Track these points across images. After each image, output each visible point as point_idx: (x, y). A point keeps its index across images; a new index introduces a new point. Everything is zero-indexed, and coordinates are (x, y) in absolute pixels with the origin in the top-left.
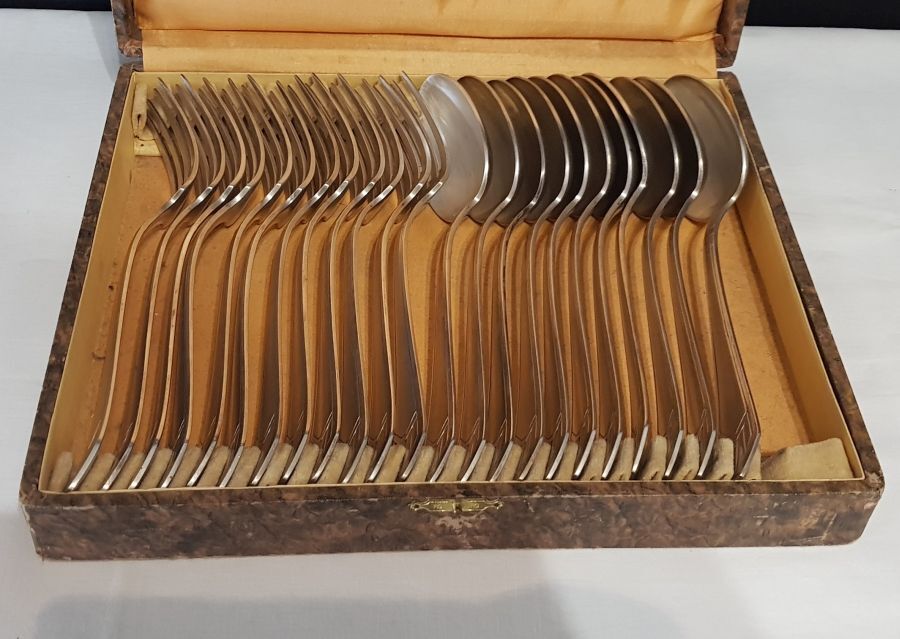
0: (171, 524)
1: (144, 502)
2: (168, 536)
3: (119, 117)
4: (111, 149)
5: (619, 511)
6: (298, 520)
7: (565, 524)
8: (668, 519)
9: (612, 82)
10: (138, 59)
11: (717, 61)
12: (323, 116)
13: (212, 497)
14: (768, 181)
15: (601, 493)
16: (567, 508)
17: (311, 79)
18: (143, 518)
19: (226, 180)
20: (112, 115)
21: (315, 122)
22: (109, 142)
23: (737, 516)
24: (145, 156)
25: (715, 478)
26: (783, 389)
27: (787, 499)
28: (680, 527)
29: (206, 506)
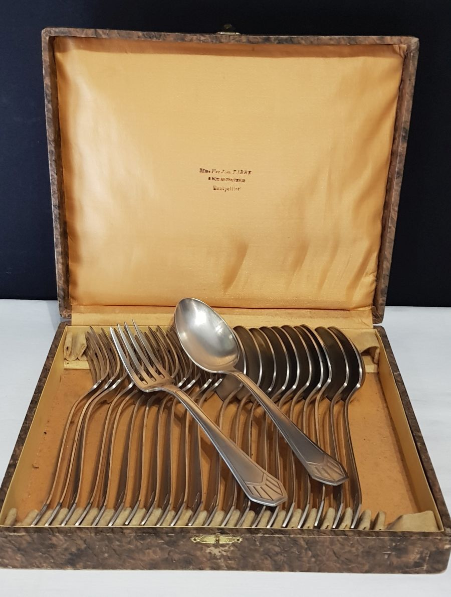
0: (65, 546)
1: (51, 532)
2: (63, 554)
3: (57, 347)
4: (51, 362)
5: (306, 546)
6: (132, 546)
7: (277, 554)
8: (334, 553)
9: (316, 330)
10: (68, 320)
11: (373, 320)
12: (161, 347)
13: (87, 531)
14: (399, 379)
15: (296, 534)
16: (278, 543)
17: (157, 329)
18: (50, 542)
19: (109, 377)
20: (53, 346)
21: (158, 351)
22: (51, 359)
23: (374, 551)
24: (69, 369)
25: (361, 528)
26: (407, 491)
27: (399, 541)
28: (342, 558)
29: (83, 535)
